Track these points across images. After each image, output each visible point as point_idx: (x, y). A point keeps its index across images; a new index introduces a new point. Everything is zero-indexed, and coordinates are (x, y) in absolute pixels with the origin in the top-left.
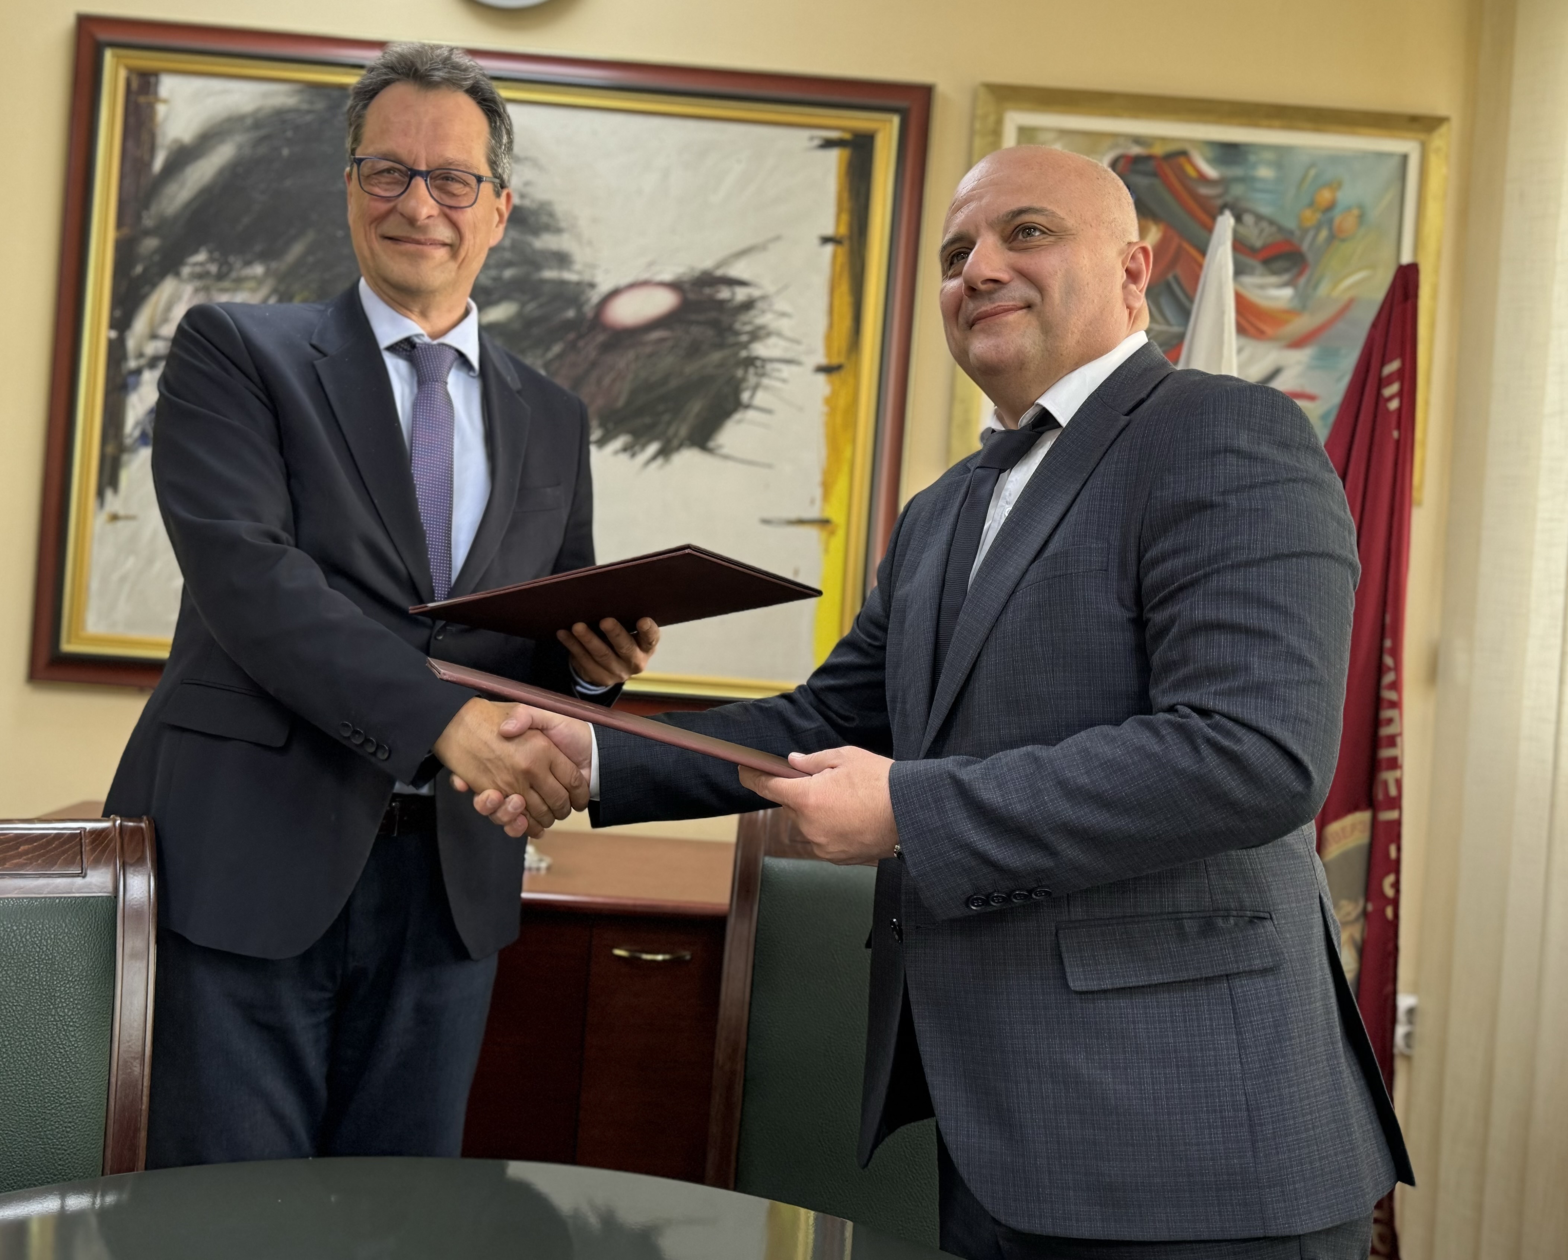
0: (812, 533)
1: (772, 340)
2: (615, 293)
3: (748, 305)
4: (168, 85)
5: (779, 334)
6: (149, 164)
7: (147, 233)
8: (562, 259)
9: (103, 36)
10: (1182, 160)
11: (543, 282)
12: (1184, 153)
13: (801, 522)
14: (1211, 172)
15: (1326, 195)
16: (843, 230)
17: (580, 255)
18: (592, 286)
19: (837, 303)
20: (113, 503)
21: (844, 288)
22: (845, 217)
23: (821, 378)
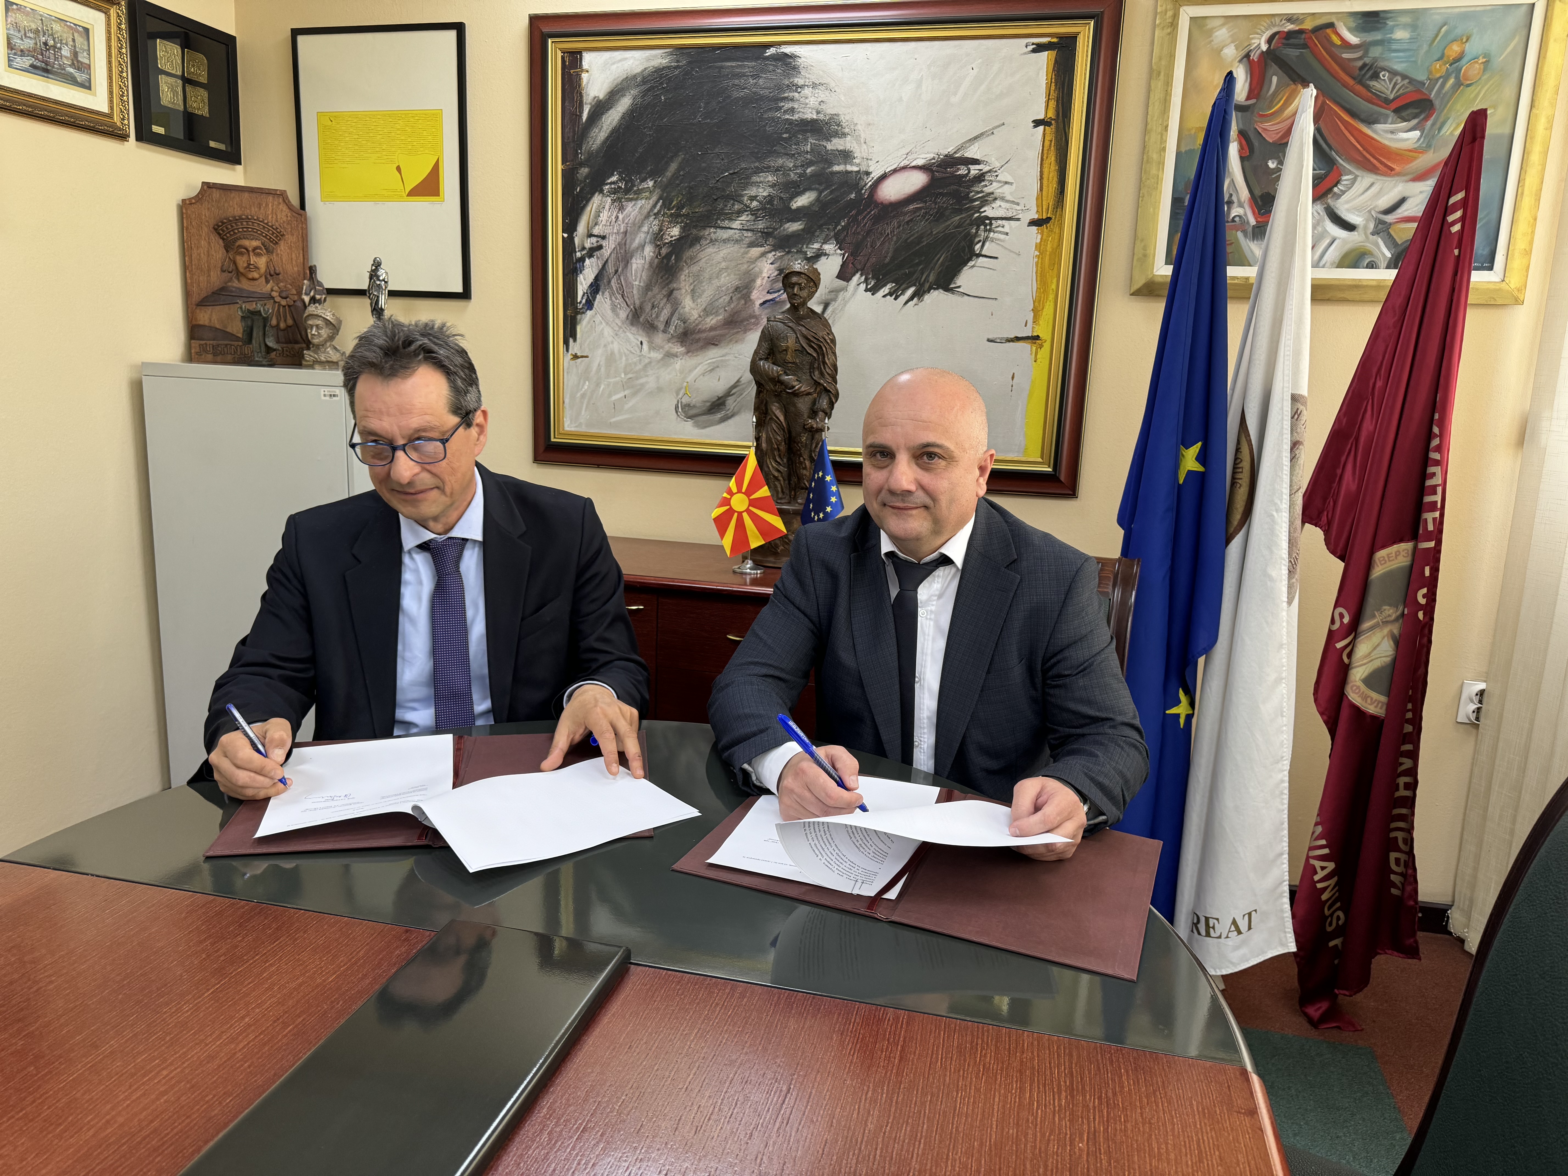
0: (1025, 346)
1: (998, 203)
2: (884, 177)
3: (980, 178)
4: (589, 59)
5: (1003, 199)
6: (580, 116)
7: (582, 164)
8: (846, 156)
9: (546, 30)
10: (1329, 31)
11: (833, 173)
12: (1331, 25)
13: (1018, 339)
14: (1353, 39)
15: (1455, 49)
16: (1051, 114)
17: (859, 152)
18: (868, 173)
19: (1046, 170)
20: (574, 348)
21: (1052, 158)
22: (1052, 104)
23: (1034, 229)
